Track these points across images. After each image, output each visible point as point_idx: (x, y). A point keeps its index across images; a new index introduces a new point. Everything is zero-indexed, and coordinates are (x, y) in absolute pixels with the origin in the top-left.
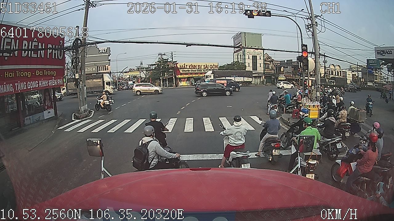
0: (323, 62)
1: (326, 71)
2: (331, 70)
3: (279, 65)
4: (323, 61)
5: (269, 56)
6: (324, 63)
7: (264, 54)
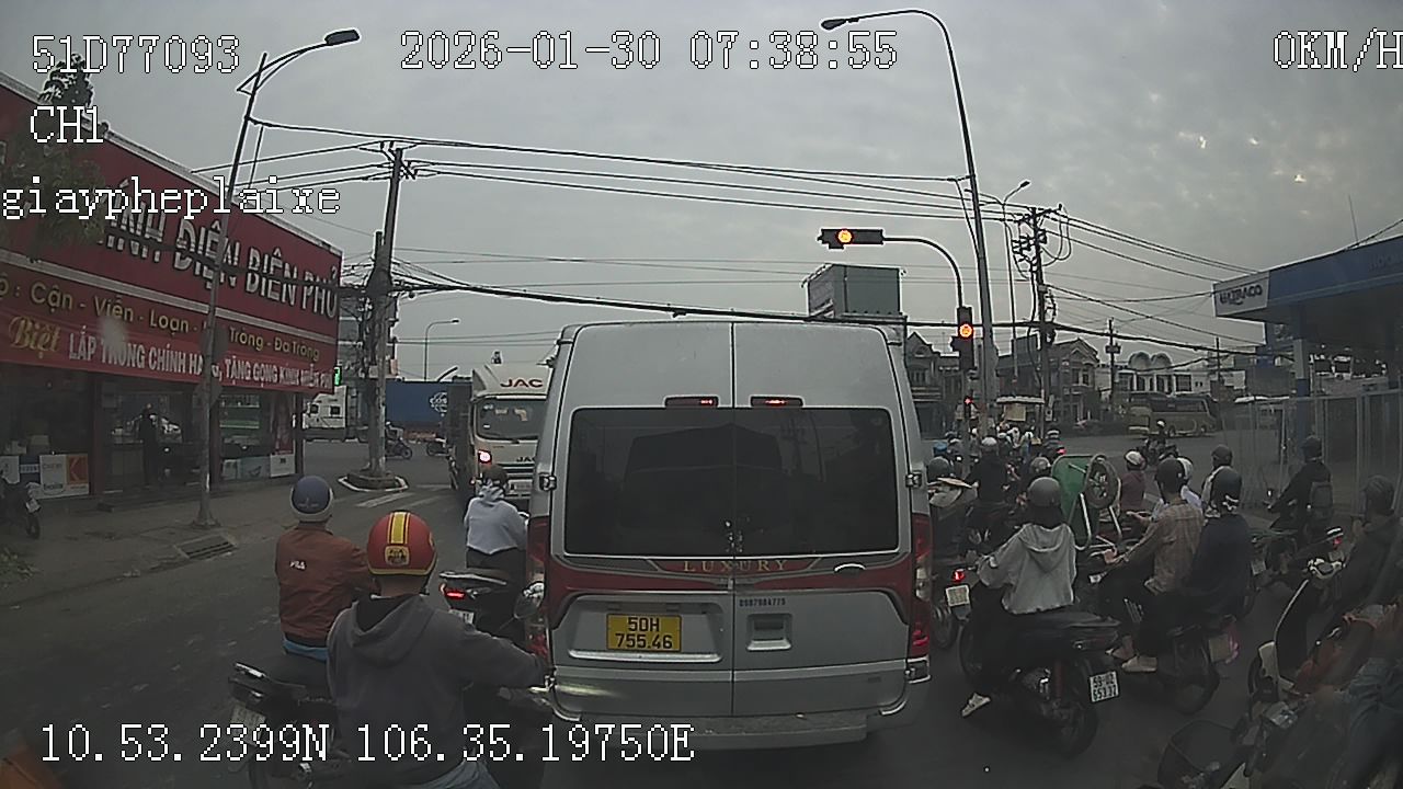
0: (1107, 352)
1: (1117, 381)
2: (1135, 377)
3: (956, 371)
4: (1107, 347)
5: (923, 342)
6: (1109, 355)
7: (909, 335)
